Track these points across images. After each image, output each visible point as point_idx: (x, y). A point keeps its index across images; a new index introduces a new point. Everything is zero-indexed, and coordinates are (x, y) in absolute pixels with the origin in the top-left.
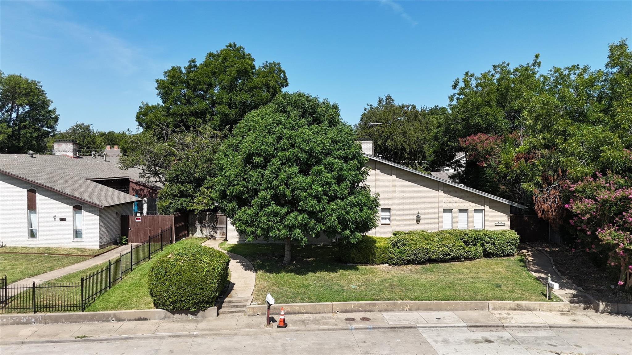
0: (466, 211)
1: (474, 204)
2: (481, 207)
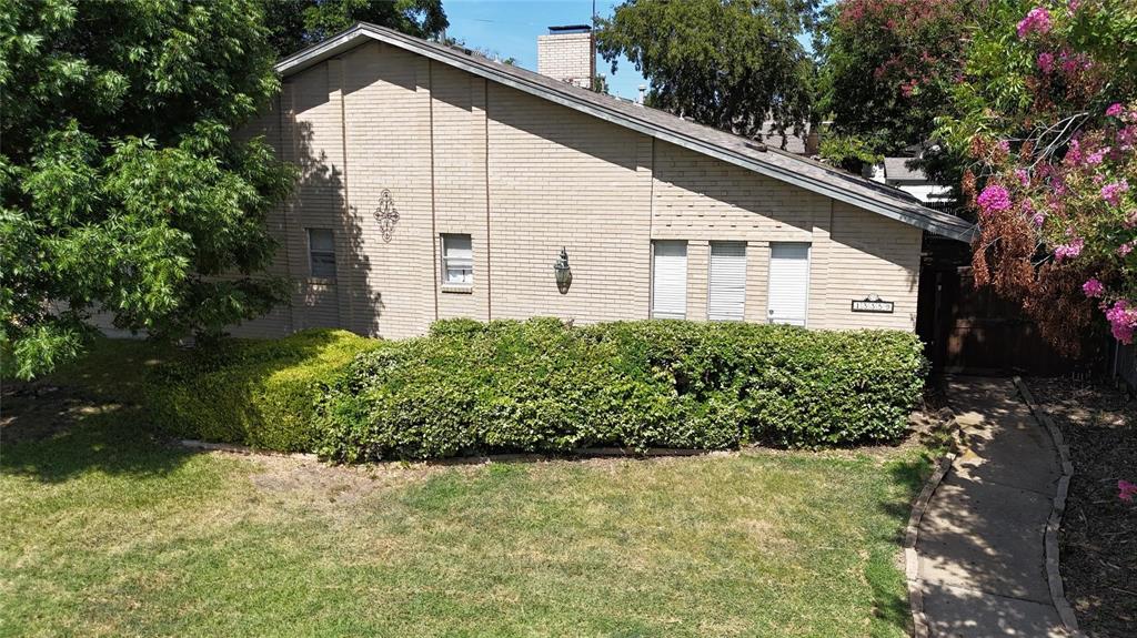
0: (738, 247)
1: (774, 223)
2: (799, 235)
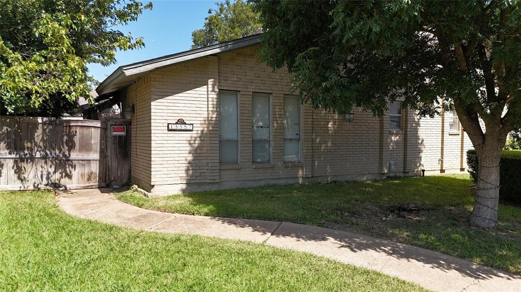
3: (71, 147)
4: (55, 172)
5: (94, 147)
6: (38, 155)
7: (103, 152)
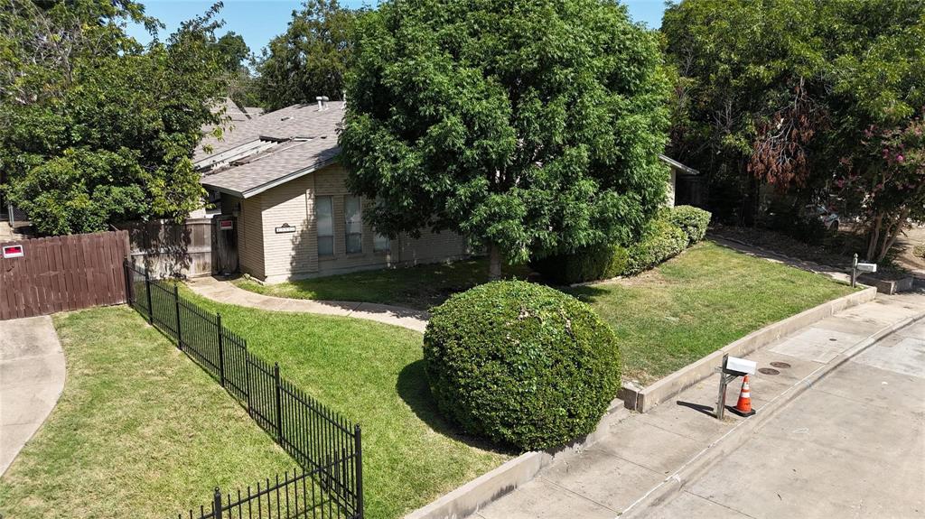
3: (188, 242)
4: (176, 264)
5: (206, 241)
6: (162, 251)
7: (214, 245)
